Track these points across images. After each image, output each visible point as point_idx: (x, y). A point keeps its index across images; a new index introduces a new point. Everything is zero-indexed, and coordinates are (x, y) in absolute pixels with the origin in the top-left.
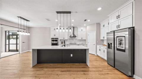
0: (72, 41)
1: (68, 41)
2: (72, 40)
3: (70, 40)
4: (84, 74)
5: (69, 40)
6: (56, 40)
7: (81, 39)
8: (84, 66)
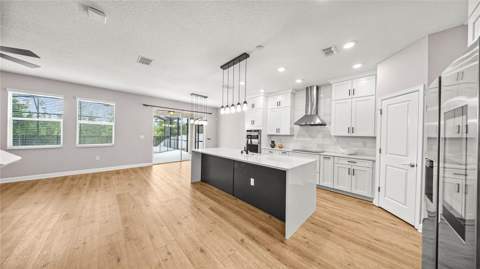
0: (308, 139)
1: (295, 138)
2: (311, 136)
3: (304, 136)
4: (242, 240)
5: (298, 136)
6: (254, 135)
7: (347, 134)
8: (273, 229)
